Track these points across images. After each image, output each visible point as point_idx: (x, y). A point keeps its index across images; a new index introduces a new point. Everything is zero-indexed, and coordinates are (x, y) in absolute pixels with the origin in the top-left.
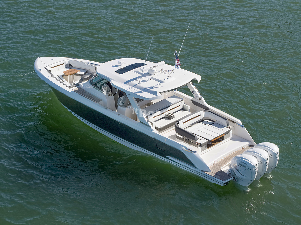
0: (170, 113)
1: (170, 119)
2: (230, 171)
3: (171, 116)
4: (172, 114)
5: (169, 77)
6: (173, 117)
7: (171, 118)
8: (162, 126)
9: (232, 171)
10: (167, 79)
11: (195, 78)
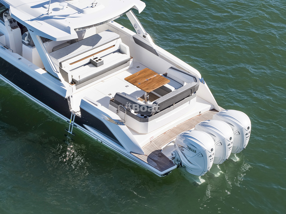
0: (98, 57)
1: (96, 66)
2: (174, 154)
3: (97, 62)
4: (100, 60)
5: (94, 5)
6: (102, 63)
7: (98, 66)
8: (82, 78)
9: (177, 154)
10: (92, 7)
11: (134, 6)
